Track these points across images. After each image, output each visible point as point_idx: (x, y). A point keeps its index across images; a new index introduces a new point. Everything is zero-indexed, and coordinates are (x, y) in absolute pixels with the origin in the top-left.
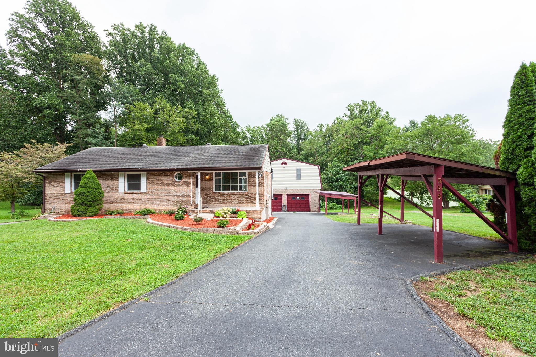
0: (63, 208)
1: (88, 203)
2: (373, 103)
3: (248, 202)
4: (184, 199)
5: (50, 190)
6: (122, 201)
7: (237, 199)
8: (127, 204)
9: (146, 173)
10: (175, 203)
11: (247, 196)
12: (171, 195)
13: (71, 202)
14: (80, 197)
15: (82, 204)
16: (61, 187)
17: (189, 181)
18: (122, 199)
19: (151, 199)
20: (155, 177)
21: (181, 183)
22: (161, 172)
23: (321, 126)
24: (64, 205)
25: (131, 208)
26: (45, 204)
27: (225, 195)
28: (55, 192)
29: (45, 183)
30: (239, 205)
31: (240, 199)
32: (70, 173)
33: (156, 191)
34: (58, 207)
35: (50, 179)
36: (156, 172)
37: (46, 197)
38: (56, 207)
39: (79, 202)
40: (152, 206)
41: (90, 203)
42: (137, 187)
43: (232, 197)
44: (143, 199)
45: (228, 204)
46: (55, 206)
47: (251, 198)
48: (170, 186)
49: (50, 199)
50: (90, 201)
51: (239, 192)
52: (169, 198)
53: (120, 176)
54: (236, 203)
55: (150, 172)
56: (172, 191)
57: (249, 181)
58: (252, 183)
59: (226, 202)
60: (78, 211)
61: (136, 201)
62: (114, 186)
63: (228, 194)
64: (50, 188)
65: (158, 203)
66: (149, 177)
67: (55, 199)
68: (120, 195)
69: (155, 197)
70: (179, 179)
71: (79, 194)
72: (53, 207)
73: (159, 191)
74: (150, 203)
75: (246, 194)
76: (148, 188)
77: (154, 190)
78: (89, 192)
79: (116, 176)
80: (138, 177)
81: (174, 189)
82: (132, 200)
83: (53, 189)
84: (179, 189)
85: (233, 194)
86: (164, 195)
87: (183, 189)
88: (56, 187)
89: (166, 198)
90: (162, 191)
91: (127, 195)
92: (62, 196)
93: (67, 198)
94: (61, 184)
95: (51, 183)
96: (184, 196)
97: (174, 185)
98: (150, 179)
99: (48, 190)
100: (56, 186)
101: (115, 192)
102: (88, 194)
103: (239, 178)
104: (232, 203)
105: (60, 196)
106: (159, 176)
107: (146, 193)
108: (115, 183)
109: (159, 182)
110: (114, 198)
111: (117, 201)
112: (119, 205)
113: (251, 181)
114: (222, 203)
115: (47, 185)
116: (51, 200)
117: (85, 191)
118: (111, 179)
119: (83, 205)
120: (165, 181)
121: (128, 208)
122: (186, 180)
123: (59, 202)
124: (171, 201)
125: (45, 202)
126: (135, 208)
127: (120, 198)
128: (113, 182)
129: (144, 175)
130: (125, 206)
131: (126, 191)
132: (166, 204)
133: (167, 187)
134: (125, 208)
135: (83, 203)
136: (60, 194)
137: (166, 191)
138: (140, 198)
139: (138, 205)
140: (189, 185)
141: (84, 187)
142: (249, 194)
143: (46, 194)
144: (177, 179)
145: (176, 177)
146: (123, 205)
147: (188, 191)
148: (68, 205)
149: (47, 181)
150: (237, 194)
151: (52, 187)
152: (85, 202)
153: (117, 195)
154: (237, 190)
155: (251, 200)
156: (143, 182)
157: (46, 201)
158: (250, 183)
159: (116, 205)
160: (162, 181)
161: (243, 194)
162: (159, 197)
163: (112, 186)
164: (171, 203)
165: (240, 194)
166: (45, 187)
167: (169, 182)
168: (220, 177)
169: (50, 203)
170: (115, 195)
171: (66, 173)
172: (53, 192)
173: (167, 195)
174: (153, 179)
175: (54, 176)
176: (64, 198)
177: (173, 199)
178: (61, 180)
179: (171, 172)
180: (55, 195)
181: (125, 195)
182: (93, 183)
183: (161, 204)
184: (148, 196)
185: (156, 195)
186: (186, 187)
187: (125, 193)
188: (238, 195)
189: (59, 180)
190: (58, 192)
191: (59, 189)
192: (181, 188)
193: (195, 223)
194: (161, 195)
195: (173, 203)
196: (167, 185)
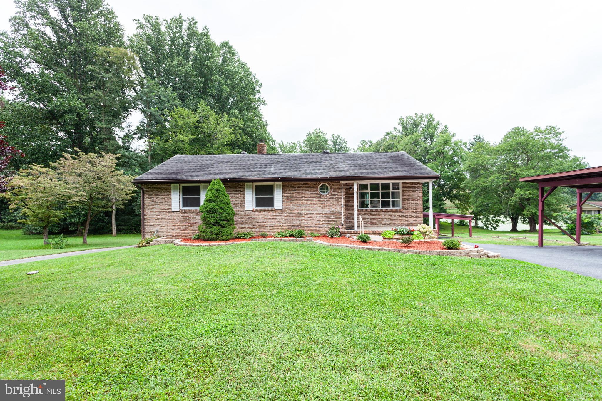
0: (170, 231)
1: (222, 223)
2: (431, 116)
3: (402, 221)
4: (332, 217)
5: (151, 207)
6: (249, 221)
7: (389, 217)
8: (257, 224)
9: (281, 183)
10: (321, 223)
11: (402, 214)
12: (315, 212)
13: (180, 222)
14: (212, 215)
15: (215, 224)
16: (166, 203)
17: (339, 194)
18: (250, 217)
19: (288, 218)
20: (293, 189)
21: (328, 197)
22: (301, 183)
23: (364, 142)
24: (170, 227)
25: (262, 230)
26: (144, 226)
27: (373, 213)
28: (158, 210)
29: (143, 197)
30: (391, 225)
31: (393, 217)
32: (178, 185)
33: (295, 208)
34: (163, 230)
35: (150, 193)
36: (295, 183)
37: (145, 217)
38: (159, 230)
39: (212, 221)
40: (289, 227)
41: (224, 222)
42: (270, 202)
43: (383, 215)
44: (278, 218)
45: (377, 223)
46: (158, 228)
47: (407, 216)
48: (314, 201)
49: (152, 219)
50: (224, 220)
51: (391, 208)
52: (313, 216)
53: (247, 188)
54: (387, 222)
55: (287, 183)
56: (316, 207)
57: (404, 194)
58: (408, 197)
59: (375, 221)
60: (211, 232)
61: (269, 221)
62: (239, 202)
63: (377, 211)
64: (151, 204)
65: (298, 223)
66: (286, 189)
67: (158, 219)
68: (247, 213)
69: (294, 215)
70: (324, 192)
71: (210, 211)
72: (156, 229)
73: (299, 208)
74: (288, 223)
75: (400, 211)
76: (285, 203)
77: (292, 206)
78: (222, 208)
79: (242, 189)
80: (270, 190)
81: (319, 205)
82: (263, 219)
83: (155, 206)
84: (326, 205)
85: (384, 211)
86: (306, 212)
87: (331, 204)
88: (158, 204)
89: (309, 216)
90: (304, 208)
91: (256, 213)
92: (168, 216)
93: (175, 218)
94: (166, 199)
95: (152, 199)
96: (333, 214)
97: (319, 199)
98: (286, 192)
99: (148, 207)
100: (159, 202)
101: (240, 209)
102: (221, 211)
103: (391, 190)
104: (383, 222)
105: (164, 216)
106: (299, 188)
107: (281, 210)
108: (241, 198)
109: (299, 196)
110: (238, 217)
111: (244, 221)
112: (246, 226)
113: (406, 194)
114: (369, 222)
115: (146, 201)
116: (152, 221)
117: (217, 207)
118: (234, 192)
119: (215, 226)
120: (308, 195)
121: (258, 230)
122: (336, 193)
123: (164, 222)
124: (316, 220)
125: (144, 223)
126: (268, 229)
127: (247, 217)
128: (238, 196)
129: (279, 187)
130: (254, 227)
131: (255, 208)
132: (309, 224)
133: (310, 202)
134: (254, 230)
135: (216, 222)
136: (165, 213)
137: (308, 208)
138: (274, 217)
139: (272, 225)
140: (339, 200)
141: (214, 202)
142: (404, 211)
143: (145, 213)
144: (321, 192)
145: (321, 189)
146: (250, 226)
147: (338, 207)
148: (176, 227)
149: (147, 196)
150: (389, 211)
151: (153, 203)
152: (219, 221)
153: (243, 213)
154: (389, 206)
155: (407, 219)
156: (278, 196)
157: (145, 221)
158: (405, 197)
159: (242, 226)
160: (303, 195)
161: (396, 211)
162: (299, 215)
163: (236, 202)
164: (316, 222)
165: (392, 211)
166: (144, 203)
167: (313, 195)
168: (368, 190)
169: (151, 224)
170: (240, 213)
171: (172, 185)
172: (155, 210)
173: (311, 212)
174: (291, 192)
175: (156, 189)
176: (171, 218)
177: (318, 218)
178: (166, 194)
179: (314, 183)
180: (158, 213)
181: (254, 213)
182: (224, 196)
183: (302, 225)
184: (285, 214)
185: (296, 212)
186: (335, 202)
187: (254, 211)
188: (390, 213)
189: (163, 194)
190: (163, 210)
191: (163, 206)
192: (329, 203)
193: (404, 245)
194: (302, 212)
195: (318, 223)
196: (310, 199)
